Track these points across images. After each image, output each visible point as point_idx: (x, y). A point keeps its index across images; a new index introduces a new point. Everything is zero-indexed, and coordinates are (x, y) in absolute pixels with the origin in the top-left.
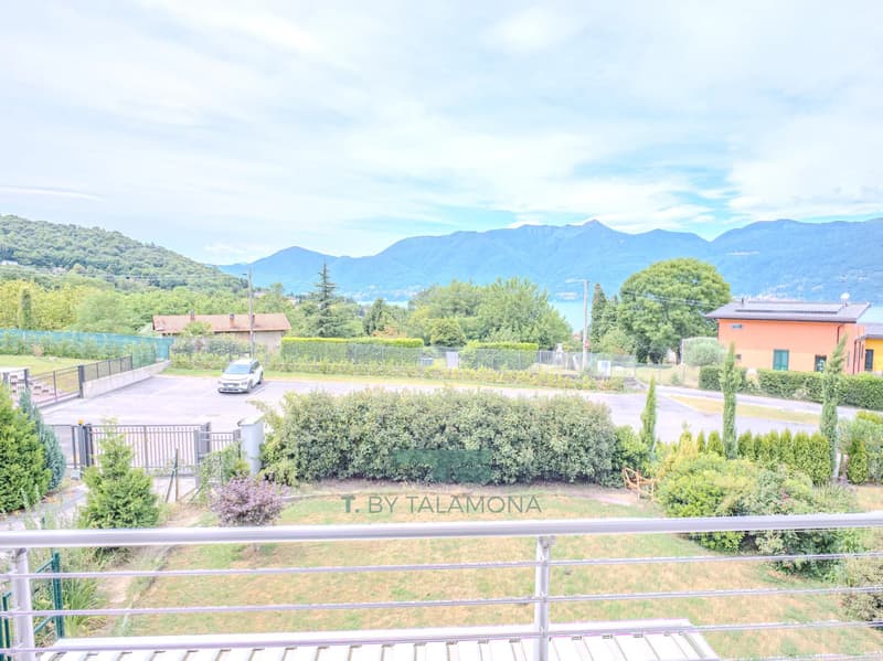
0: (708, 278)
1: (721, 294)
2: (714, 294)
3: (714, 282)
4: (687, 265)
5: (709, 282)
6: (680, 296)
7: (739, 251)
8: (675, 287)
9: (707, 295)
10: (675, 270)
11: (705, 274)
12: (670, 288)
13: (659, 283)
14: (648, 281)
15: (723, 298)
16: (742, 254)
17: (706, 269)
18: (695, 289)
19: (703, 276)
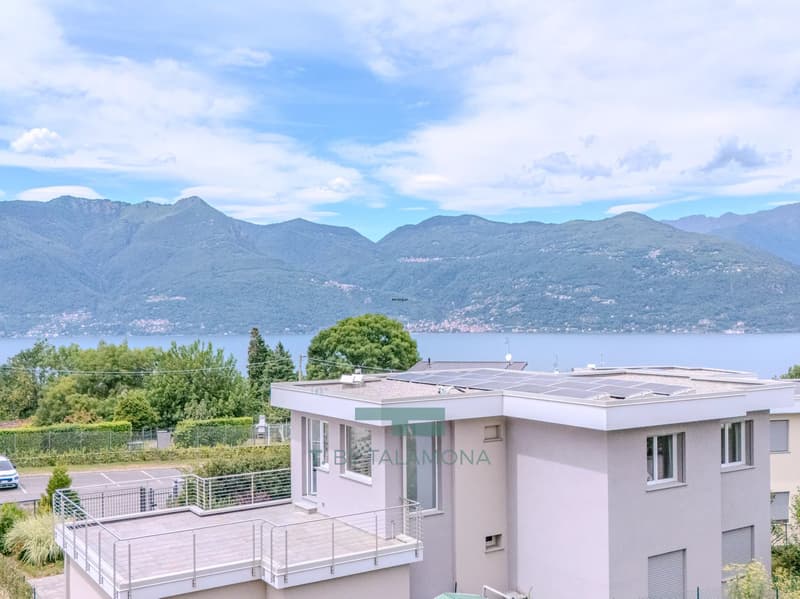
0: (397, 336)
1: (410, 352)
2: (404, 353)
3: (402, 340)
4: (376, 322)
5: (398, 341)
6: (373, 356)
7: (415, 257)
8: (367, 346)
9: (397, 354)
10: (365, 328)
11: (394, 332)
12: (362, 349)
13: (351, 343)
14: (338, 341)
15: (412, 356)
16: (420, 260)
17: (394, 326)
18: (386, 348)
19: (392, 335)
